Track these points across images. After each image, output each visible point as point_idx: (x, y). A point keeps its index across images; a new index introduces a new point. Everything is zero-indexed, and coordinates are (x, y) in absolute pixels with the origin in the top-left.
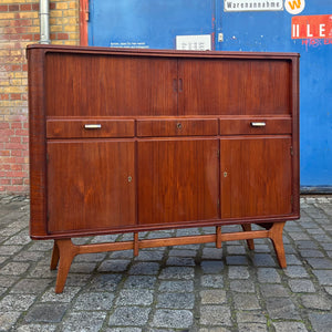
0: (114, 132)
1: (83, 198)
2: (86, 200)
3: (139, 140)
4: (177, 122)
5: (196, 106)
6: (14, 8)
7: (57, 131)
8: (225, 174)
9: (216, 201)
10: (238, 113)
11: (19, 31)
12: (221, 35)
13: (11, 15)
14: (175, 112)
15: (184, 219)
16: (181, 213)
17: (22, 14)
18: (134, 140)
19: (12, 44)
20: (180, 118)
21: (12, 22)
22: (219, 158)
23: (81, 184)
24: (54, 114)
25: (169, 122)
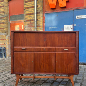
0: (29, 50)
1: (21, 65)
2: (22, 66)
3: (35, 52)
4: (44, 48)
5: (49, 44)
6: (30, 20)
7: (16, 50)
8: (57, 62)
9: (54, 68)
10: (61, 46)
11: (31, 25)
12: (75, 25)
13: (29, 22)
14: (44, 46)
15: (46, 72)
16: (45, 70)
17: (32, 22)
18: (33, 52)
19: (30, 28)
20: (45, 47)
21: (30, 24)
22: (55, 58)
23: (21, 62)
24: (16, 46)
25: (42, 48)
